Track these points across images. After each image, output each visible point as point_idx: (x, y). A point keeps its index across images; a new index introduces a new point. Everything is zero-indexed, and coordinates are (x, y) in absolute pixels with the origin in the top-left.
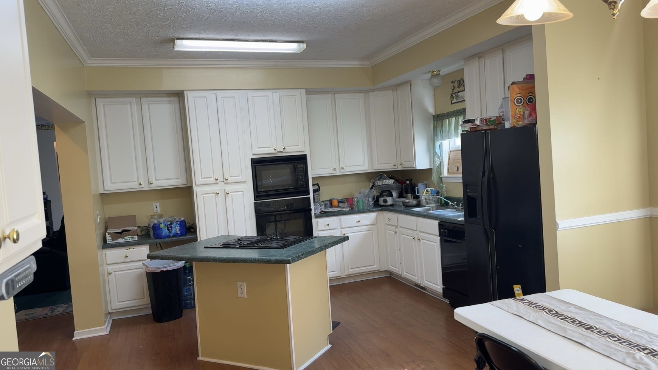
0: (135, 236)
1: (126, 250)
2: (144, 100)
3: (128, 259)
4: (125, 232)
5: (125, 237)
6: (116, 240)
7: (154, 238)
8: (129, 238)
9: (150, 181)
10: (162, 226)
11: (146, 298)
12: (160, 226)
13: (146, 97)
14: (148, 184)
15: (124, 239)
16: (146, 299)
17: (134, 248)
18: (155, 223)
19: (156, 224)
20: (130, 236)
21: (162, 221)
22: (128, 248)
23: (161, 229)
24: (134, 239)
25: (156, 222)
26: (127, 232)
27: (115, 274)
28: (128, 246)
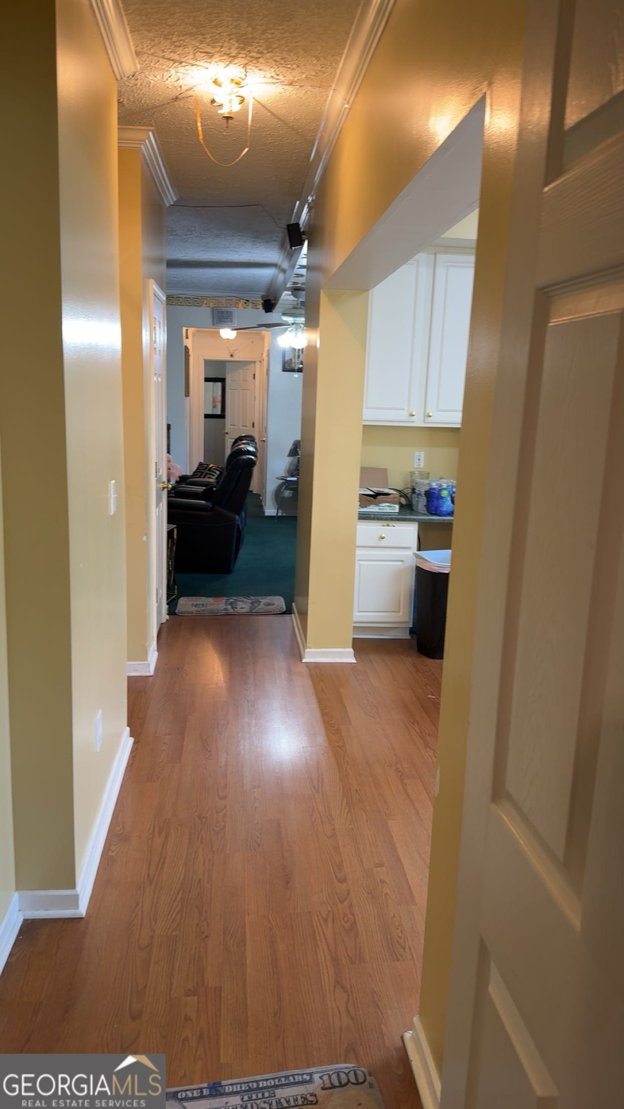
0: (395, 504)
1: (381, 526)
2: (441, 258)
3: (383, 543)
4: (382, 496)
5: (381, 503)
6: (366, 507)
7: (428, 513)
8: (386, 508)
9: (427, 411)
10: (445, 493)
11: (402, 610)
12: (442, 493)
13: (446, 253)
14: (422, 417)
15: (378, 508)
16: (401, 614)
17: (394, 525)
18: (432, 487)
19: (434, 489)
20: (388, 504)
21: (445, 486)
22: (386, 523)
23: (442, 498)
24: (392, 509)
25: (434, 485)
26: (384, 496)
27: (360, 564)
28: (387, 519)
